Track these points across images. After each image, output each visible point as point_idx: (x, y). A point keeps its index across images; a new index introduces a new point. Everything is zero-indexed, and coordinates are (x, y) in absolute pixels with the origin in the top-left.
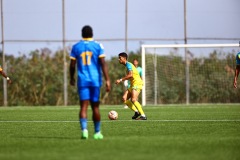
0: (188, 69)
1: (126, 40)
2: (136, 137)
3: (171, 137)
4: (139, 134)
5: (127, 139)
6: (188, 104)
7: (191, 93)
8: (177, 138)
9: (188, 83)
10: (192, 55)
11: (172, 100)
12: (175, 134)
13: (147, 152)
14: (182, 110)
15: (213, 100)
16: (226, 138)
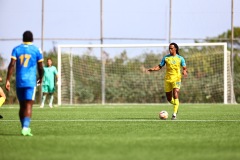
0: (103, 68)
1: (42, 39)
2: (52, 137)
3: (88, 137)
4: (55, 133)
5: (44, 138)
6: (103, 103)
7: (107, 93)
8: (94, 138)
9: (103, 82)
10: (107, 55)
11: (86, 100)
12: (92, 134)
13: (64, 152)
14: (97, 110)
15: (129, 100)
16: (143, 139)
